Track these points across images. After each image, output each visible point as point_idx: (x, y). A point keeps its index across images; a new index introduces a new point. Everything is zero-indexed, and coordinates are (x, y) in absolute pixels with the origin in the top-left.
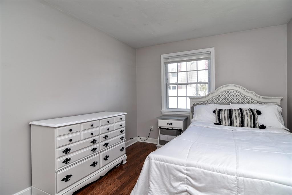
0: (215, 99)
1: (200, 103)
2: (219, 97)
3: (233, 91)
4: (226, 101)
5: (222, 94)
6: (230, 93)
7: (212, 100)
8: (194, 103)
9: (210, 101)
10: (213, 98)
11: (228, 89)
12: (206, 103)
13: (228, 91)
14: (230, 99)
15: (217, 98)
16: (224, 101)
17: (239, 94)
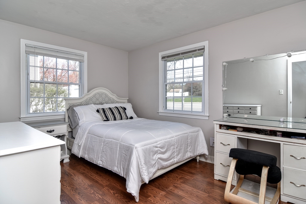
0: (89, 100)
1: (76, 104)
2: (92, 99)
3: (102, 93)
4: (98, 102)
5: (94, 96)
6: (101, 94)
7: (86, 101)
8: (70, 104)
9: (85, 102)
10: (88, 99)
11: (99, 91)
12: (82, 104)
13: (99, 93)
14: (101, 100)
15: (91, 99)
16: (96, 102)
17: (106, 96)
